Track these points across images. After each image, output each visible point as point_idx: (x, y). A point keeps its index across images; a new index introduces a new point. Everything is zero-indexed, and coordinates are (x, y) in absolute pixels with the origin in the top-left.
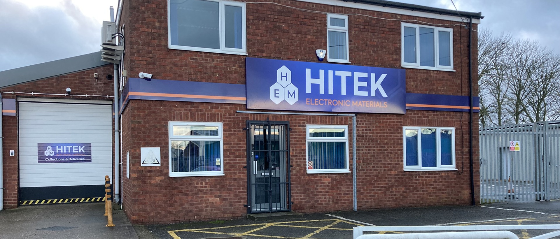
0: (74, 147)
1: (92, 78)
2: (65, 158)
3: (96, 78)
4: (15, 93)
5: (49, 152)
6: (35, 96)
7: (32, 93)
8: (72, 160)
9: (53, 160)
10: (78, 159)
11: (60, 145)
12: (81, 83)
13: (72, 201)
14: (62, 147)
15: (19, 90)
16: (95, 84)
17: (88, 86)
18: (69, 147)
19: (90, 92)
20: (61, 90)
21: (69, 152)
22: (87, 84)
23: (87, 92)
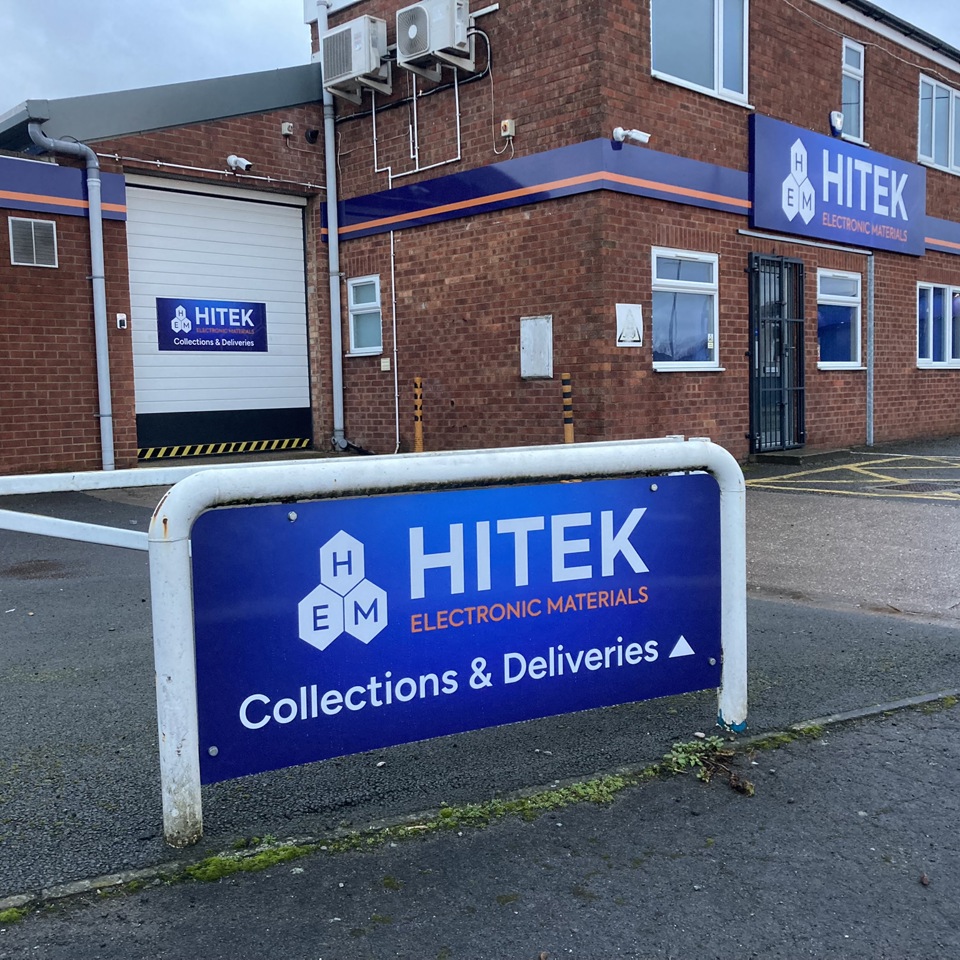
0: (232, 311)
1: (277, 136)
2: (212, 337)
3: (287, 136)
4: (124, 158)
5: (180, 323)
6: (164, 170)
7: (158, 163)
8: (229, 343)
9: (190, 342)
10: (240, 343)
11: (203, 305)
12: (256, 146)
13: (234, 450)
14: (207, 309)
15: (130, 151)
16: (284, 150)
17: (270, 155)
18: (222, 311)
19: (276, 170)
20: (217, 161)
21: (223, 323)
22: (268, 148)
23: (270, 170)
